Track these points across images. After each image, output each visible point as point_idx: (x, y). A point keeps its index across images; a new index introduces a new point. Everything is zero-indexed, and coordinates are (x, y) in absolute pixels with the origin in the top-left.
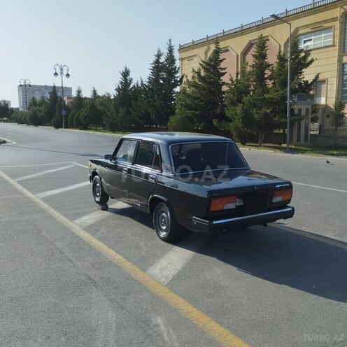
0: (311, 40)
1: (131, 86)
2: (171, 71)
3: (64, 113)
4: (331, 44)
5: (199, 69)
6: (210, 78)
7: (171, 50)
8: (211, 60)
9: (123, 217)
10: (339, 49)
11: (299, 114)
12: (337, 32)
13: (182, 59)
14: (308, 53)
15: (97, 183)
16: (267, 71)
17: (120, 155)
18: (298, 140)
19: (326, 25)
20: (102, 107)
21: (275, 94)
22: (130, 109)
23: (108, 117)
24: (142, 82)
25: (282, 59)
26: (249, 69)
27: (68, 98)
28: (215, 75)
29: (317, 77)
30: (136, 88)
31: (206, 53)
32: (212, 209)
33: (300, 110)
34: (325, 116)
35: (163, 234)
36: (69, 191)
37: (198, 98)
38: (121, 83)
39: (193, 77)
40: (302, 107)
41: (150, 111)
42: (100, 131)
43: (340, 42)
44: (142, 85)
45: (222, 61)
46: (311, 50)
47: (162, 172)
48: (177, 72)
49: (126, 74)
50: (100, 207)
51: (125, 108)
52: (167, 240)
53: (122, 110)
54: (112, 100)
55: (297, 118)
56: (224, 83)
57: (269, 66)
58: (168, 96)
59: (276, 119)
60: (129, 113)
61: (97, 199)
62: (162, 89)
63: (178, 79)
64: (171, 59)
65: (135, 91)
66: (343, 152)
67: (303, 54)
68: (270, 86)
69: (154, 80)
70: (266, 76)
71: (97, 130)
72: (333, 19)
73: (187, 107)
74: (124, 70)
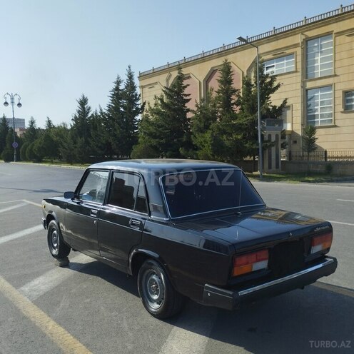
0: (273, 66)
1: (90, 115)
2: (132, 99)
3: (15, 145)
4: (294, 70)
5: (162, 96)
6: (175, 105)
7: (131, 77)
8: (174, 86)
9: (92, 277)
10: (302, 74)
11: (269, 140)
12: (299, 58)
13: (142, 87)
14: (273, 78)
15: (54, 230)
16: (233, 97)
17: (85, 191)
18: (270, 167)
19: (288, 52)
20: (58, 138)
21: (245, 119)
22: (89, 139)
23: (64, 148)
24: (101, 110)
25: (247, 84)
26: (214, 95)
27: (21, 130)
28: (179, 102)
29: (285, 102)
30: (95, 117)
31: (167, 80)
32: (237, 272)
33: (270, 136)
34: (292, 142)
35: (155, 307)
36: (16, 239)
37: (162, 126)
38: (79, 112)
39: (156, 105)
40: (272, 133)
41: (111, 140)
42: (56, 163)
43: (302, 68)
44: (102, 113)
45: (185, 87)
46: (276, 76)
47: (150, 215)
48: (138, 99)
49: (83, 102)
50: (58, 263)
51: (83, 139)
52: (161, 316)
53: (80, 141)
54: (68, 130)
55: (268, 145)
56: (188, 110)
57: (235, 91)
58: (130, 124)
59: (247, 145)
60: (87, 143)
61: (55, 252)
62: (123, 118)
63: (140, 107)
64: (131, 86)
65: (93, 120)
66: (318, 178)
67: (268, 80)
68: (237, 112)
69: (114, 109)
70: (232, 102)
71: (52, 163)
72: (294, 45)
73: (151, 135)
74: (81, 98)
